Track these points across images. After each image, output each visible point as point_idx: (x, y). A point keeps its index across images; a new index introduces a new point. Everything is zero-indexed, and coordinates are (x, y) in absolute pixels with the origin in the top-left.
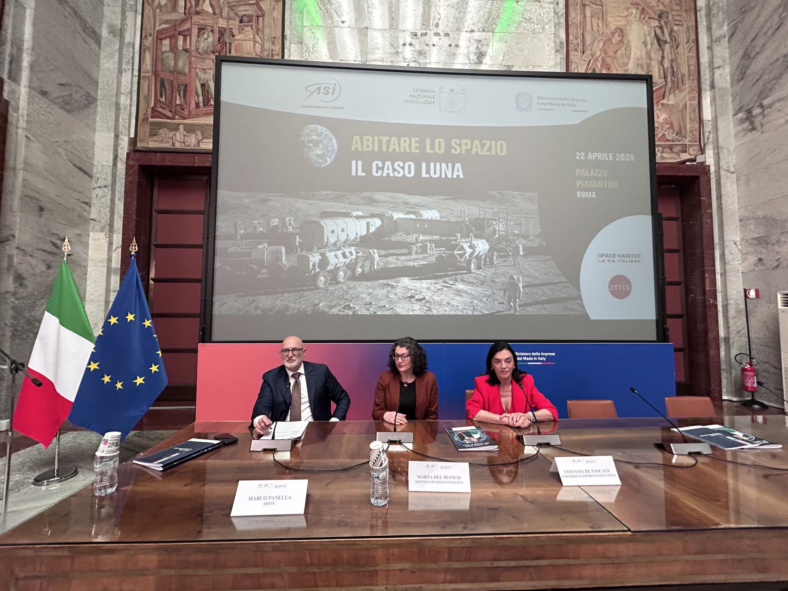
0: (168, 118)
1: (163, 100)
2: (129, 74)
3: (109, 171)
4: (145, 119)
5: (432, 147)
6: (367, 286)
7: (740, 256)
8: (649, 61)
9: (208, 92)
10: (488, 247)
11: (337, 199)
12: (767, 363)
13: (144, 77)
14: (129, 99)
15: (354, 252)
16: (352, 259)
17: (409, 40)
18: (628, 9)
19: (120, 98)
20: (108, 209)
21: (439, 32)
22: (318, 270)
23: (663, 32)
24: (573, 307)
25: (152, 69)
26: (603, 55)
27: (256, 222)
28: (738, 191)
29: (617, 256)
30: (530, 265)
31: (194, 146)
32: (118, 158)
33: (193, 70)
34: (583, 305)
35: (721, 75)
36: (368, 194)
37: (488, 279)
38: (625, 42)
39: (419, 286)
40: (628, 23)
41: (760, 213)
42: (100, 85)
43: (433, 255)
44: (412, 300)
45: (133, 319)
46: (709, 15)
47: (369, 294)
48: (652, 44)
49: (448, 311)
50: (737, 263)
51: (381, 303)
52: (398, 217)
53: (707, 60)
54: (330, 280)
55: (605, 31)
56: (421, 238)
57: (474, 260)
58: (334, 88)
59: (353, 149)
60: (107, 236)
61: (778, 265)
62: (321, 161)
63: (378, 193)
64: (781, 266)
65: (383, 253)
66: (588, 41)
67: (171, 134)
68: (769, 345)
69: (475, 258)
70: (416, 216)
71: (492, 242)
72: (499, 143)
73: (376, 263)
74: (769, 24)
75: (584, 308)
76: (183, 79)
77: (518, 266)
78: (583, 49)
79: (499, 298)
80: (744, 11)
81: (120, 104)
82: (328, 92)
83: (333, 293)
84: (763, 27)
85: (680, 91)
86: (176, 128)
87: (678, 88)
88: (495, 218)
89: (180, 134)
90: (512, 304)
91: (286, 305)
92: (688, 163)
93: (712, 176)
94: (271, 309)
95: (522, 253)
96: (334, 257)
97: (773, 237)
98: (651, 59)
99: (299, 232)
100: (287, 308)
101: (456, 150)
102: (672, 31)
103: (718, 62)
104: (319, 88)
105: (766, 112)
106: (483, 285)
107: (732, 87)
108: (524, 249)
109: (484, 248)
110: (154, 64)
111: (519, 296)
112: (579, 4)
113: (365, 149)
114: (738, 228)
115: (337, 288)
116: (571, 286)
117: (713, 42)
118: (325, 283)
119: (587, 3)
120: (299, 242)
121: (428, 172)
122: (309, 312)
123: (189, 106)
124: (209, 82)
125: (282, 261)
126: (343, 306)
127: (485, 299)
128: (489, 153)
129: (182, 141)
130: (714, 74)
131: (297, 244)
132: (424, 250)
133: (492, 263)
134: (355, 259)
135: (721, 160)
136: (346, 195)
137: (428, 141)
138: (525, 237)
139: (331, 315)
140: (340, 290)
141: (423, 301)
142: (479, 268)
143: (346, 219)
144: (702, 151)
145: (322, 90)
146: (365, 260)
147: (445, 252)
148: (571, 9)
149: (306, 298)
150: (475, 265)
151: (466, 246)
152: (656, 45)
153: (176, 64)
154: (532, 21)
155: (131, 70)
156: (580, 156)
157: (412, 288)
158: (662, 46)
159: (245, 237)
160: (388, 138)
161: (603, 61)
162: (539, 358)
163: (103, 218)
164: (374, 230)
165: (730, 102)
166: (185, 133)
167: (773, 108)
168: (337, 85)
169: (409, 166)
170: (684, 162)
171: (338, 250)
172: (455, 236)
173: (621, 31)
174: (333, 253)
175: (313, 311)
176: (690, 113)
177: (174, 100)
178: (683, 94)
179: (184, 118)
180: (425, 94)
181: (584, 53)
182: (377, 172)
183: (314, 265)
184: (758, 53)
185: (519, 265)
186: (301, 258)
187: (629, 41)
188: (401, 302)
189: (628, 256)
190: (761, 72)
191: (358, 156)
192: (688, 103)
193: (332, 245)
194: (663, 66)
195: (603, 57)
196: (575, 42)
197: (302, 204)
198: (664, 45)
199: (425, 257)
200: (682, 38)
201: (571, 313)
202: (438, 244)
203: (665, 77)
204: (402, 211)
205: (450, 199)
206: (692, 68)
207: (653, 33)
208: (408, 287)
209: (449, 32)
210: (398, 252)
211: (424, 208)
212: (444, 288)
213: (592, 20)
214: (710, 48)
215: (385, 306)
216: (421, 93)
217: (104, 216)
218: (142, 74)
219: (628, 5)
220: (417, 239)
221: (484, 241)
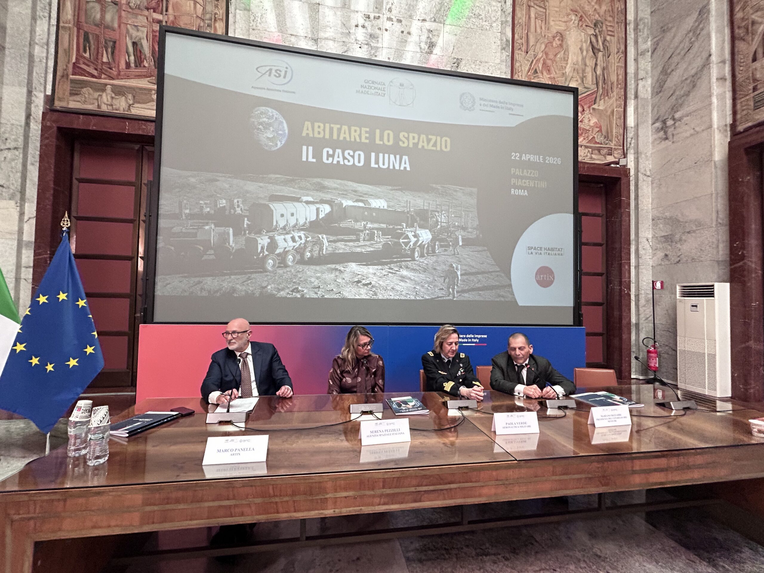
0: (93, 76)
1: (87, 55)
2: (45, 22)
3: (21, 131)
4: (65, 76)
5: (381, 139)
6: (316, 270)
7: (651, 251)
8: (584, 67)
9: (140, 52)
10: (430, 237)
11: (286, 183)
12: (667, 346)
13: (63, 27)
14: (45, 51)
15: (303, 236)
16: (301, 243)
17: (361, 22)
18: (568, 15)
19: (34, 49)
20: (19, 175)
21: (392, 17)
22: (266, 253)
23: (597, 41)
24: (504, 294)
25: (74, 19)
26: (544, 56)
27: (201, 202)
28: (652, 193)
29: (543, 249)
30: (468, 255)
31: (124, 110)
32: (31, 117)
33: (122, 25)
34: (513, 292)
35: (644, 86)
36: (319, 180)
37: (430, 266)
38: (565, 46)
39: (365, 271)
40: (568, 29)
41: (668, 214)
42: (9, 31)
43: (380, 242)
44: (359, 284)
45: (66, 298)
46: (636, 29)
47: (318, 278)
48: (587, 52)
49: (393, 296)
50: (648, 257)
51: (329, 287)
52: (347, 204)
53: (633, 72)
54: (279, 263)
55: (547, 34)
56: (369, 225)
57: (418, 249)
58: (286, 72)
59: (304, 134)
60: (18, 204)
61: (679, 261)
62: (271, 144)
63: (328, 180)
64: (681, 262)
65: (332, 238)
66: (532, 42)
67: (96, 95)
68: (670, 330)
69: (419, 246)
70: (365, 205)
71: (435, 232)
72: (444, 139)
73: (325, 248)
74: (682, 45)
75: (514, 295)
76: (110, 35)
77: (458, 256)
78: (527, 49)
79: (439, 284)
80: (664, 30)
81: (34, 56)
82: (280, 76)
83: (282, 276)
84: (677, 47)
85: (609, 98)
86: (102, 88)
87: (608, 95)
88: (438, 210)
89: (107, 95)
90: (451, 290)
91: (233, 287)
92: (612, 165)
93: (631, 179)
94: (217, 292)
95: (461, 244)
96: (283, 241)
97: (677, 236)
98: (586, 65)
99: (248, 214)
100: (234, 290)
101: (404, 143)
102: (605, 40)
103: (641, 74)
104: (271, 70)
105: (677, 124)
106: (425, 272)
107: (652, 98)
108: (463, 240)
109: (427, 237)
110: (76, 14)
111: (458, 282)
112: (524, 5)
113: (316, 135)
114: (651, 227)
115: (285, 271)
116: (503, 275)
117: (639, 54)
118: (273, 266)
119: (532, 4)
120: (247, 224)
121: (377, 162)
122: (257, 295)
123: (118, 65)
124: (142, 41)
125: (229, 243)
126: (291, 289)
127: (426, 285)
128: (434, 148)
129: (109, 103)
130: (638, 85)
131: (245, 226)
132: (371, 237)
133: (434, 251)
134: (305, 243)
135: (640, 164)
136: (296, 180)
137: (378, 132)
138: (464, 229)
139: (279, 298)
140: (288, 273)
141: (370, 286)
142: (422, 256)
143: (296, 204)
144: (625, 156)
145: (273, 72)
146: (314, 244)
147: (391, 239)
148: (517, 8)
149: (254, 281)
150: (418, 253)
151: (410, 235)
152: (591, 53)
153: (103, 17)
154: (480, 17)
155: (47, 18)
156: (515, 156)
157: (359, 273)
158: (596, 54)
159: (191, 216)
160: (339, 126)
161: (544, 63)
162: (473, 340)
163: (13, 184)
164: (323, 215)
165: (650, 111)
166: (113, 95)
167: (683, 121)
168: (289, 68)
169: (359, 155)
170: (609, 164)
171: (287, 234)
172: (401, 225)
173: (561, 36)
174: (283, 237)
175: (261, 293)
176: (616, 118)
177: (100, 57)
178: (611, 101)
179: (113, 79)
180: (376, 86)
181: (527, 53)
182: (328, 159)
183: (262, 248)
184: (673, 70)
185: (458, 254)
186: (248, 240)
187: (567, 46)
188: (348, 286)
189: (552, 249)
190: (674, 88)
191: (309, 141)
192: (615, 110)
193: (281, 229)
194: (596, 73)
195: (544, 59)
196: (520, 41)
197: (251, 187)
198: (598, 53)
199: (372, 244)
200: (613, 49)
201: (502, 299)
202: (385, 232)
203: (597, 84)
204: (351, 199)
205: (396, 190)
206: (620, 77)
207: (589, 41)
208: (356, 272)
209: (402, 19)
210: (346, 238)
211: (372, 197)
212: (390, 274)
213: (535, 22)
214: (636, 60)
215: (332, 290)
216: (372, 85)
217: (14, 182)
218: (61, 24)
219: (569, 11)
220: (365, 226)
221: (427, 231)
